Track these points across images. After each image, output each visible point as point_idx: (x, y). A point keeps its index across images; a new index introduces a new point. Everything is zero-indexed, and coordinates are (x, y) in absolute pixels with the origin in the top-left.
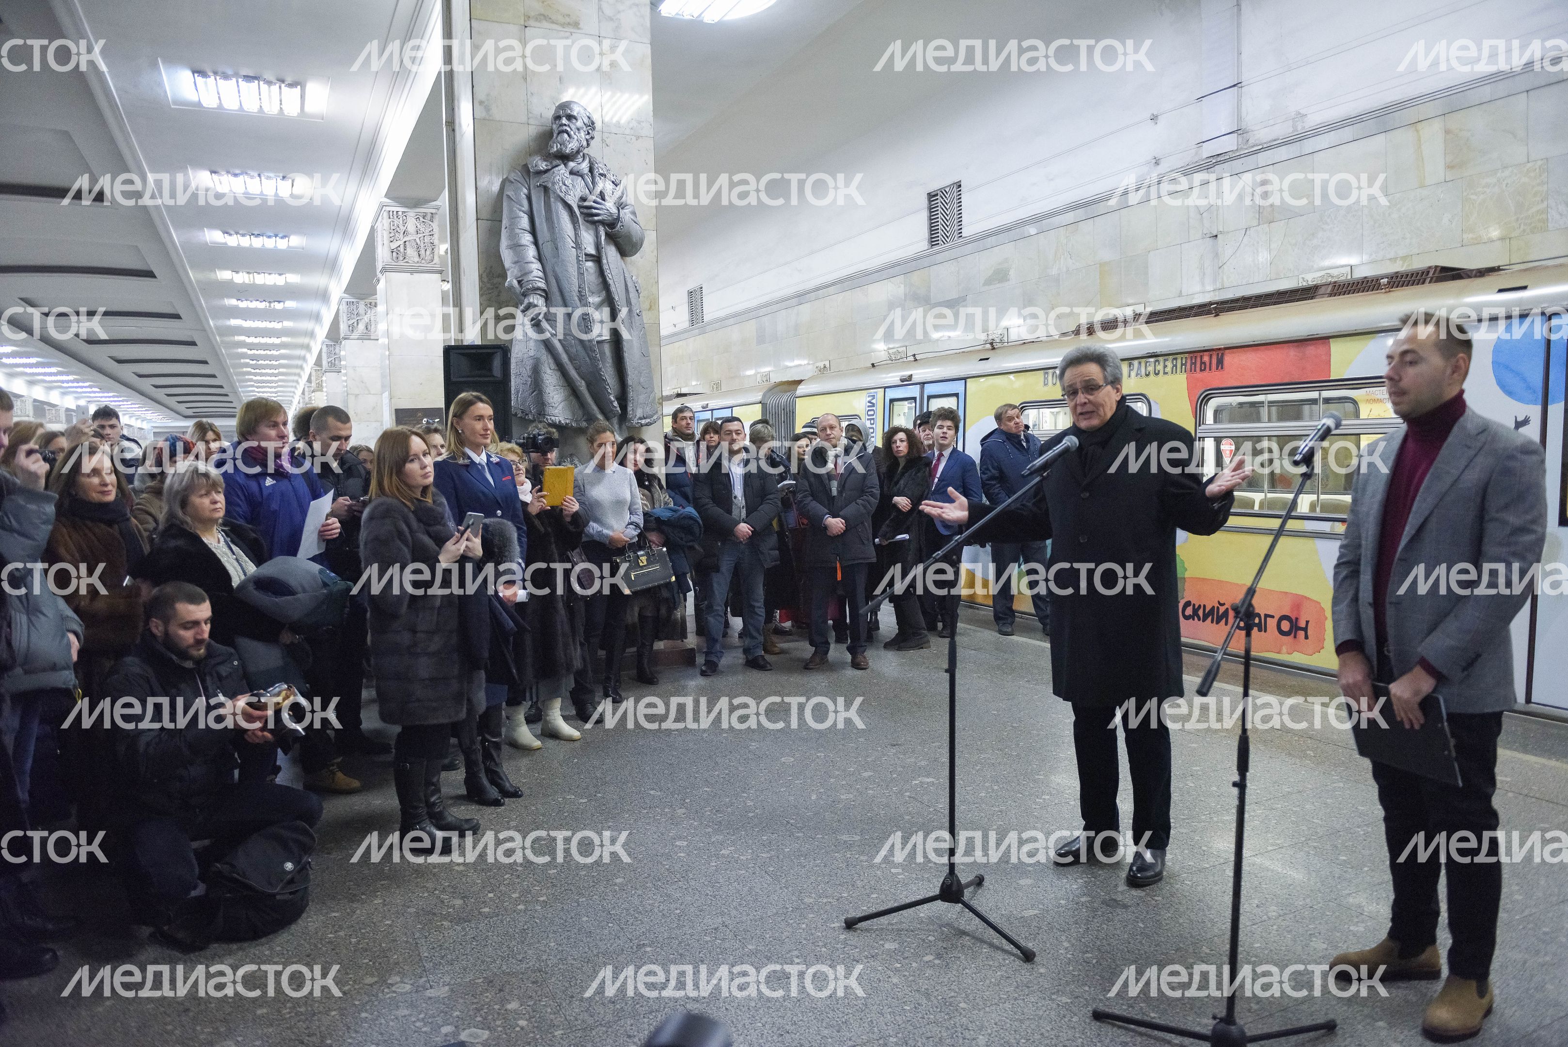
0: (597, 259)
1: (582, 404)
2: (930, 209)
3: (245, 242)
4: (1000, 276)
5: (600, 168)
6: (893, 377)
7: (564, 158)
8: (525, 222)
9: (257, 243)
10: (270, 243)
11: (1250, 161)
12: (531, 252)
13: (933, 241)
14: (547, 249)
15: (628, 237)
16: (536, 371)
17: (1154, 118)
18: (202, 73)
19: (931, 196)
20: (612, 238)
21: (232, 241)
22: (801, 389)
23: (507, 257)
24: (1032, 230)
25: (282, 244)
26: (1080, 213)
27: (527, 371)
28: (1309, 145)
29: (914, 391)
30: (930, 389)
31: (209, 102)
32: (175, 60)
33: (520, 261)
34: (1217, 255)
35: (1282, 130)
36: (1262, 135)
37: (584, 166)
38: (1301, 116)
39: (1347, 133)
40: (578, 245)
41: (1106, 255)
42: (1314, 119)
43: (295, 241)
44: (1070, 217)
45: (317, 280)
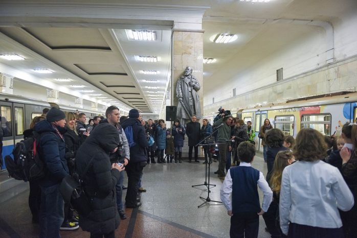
0: (191, 92)
1: (188, 115)
2: (277, 73)
3: (150, 82)
4: (290, 88)
5: (193, 77)
6: (257, 110)
7: (187, 76)
8: (180, 86)
9: (152, 82)
10: (154, 82)
11: (335, 65)
12: (181, 91)
13: (278, 80)
14: (183, 91)
15: (197, 88)
16: (181, 110)
17: (318, 55)
18: (141, 57)
19: (277, 71)
20: (194, 88)
21: (147, 82)
22: (243, 111)
23: (177, 92)
24: (295, 78)
25: (156, 82)
26: (304, 75)
27: (179, 110)
28: (346, 62)
29: (259, 113)
30: (262, 112)
31: (142, 60)
32: (136, 55)
33: (179, 93)
34: (329, 84)
35: (341, 58)
36: (338, 59)
37: (190, 77)
38: (346, 55)
39: (354, 59)
40: (188, 90)
41: (309, 84)
42: (348, 56)
43: (158, 81)
44: (302, 76)
45: (162, 88)
